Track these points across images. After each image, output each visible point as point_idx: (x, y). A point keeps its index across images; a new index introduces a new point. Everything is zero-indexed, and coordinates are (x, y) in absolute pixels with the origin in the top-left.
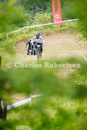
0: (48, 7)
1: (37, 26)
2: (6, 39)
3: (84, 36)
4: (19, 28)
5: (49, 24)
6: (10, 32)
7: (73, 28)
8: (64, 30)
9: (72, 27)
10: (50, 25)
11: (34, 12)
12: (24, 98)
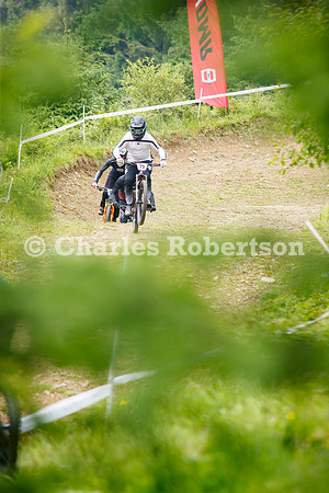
0: (173, 42)
1: (133, 111)
2: (16, 161)
3: (309, 149)
4: (63, 119)
5: (179, 104)
6: (30, 136)
7: (270, 117)
8: (233, 125)
9: (265, 115)
10: (180, 109)
11: (123, 61)
12: (85, 385)
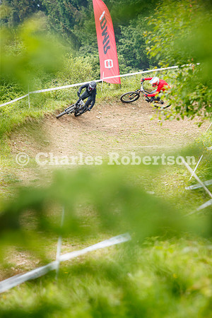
1: (60, 88)
4: (15, 94)
